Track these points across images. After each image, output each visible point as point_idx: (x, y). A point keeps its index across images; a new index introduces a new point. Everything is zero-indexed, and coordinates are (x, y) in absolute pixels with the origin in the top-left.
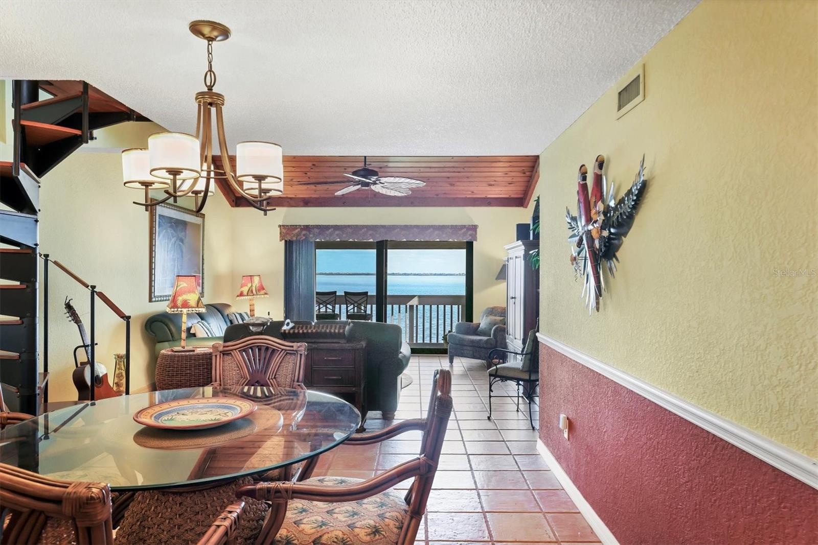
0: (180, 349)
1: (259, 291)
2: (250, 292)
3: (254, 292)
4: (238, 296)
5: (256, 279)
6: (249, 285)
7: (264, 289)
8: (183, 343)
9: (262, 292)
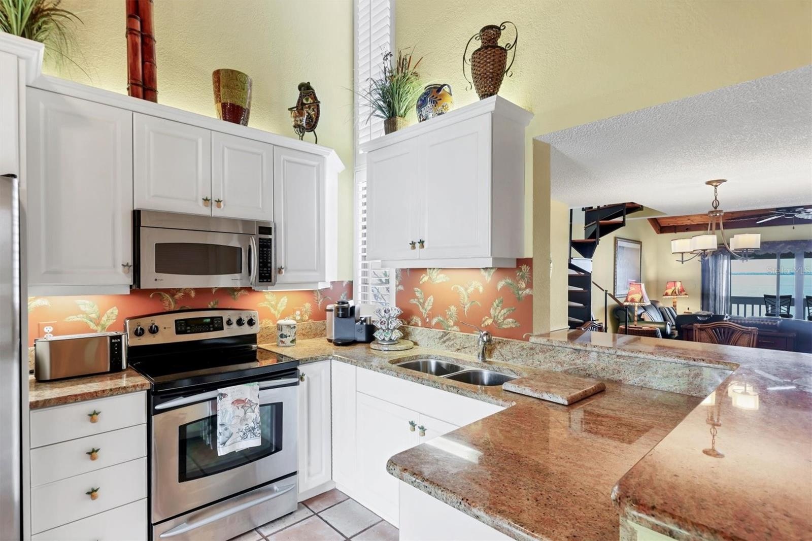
0: (634, 326)
1: (681, 292)
2: (674, 293)
3: (677, 293)
4: (664, 296)
5: (678, 285)
6: (673, 288)
7: (684, 291)
8: (635, 323)
9: (683, 293)
